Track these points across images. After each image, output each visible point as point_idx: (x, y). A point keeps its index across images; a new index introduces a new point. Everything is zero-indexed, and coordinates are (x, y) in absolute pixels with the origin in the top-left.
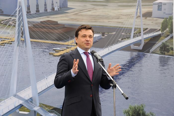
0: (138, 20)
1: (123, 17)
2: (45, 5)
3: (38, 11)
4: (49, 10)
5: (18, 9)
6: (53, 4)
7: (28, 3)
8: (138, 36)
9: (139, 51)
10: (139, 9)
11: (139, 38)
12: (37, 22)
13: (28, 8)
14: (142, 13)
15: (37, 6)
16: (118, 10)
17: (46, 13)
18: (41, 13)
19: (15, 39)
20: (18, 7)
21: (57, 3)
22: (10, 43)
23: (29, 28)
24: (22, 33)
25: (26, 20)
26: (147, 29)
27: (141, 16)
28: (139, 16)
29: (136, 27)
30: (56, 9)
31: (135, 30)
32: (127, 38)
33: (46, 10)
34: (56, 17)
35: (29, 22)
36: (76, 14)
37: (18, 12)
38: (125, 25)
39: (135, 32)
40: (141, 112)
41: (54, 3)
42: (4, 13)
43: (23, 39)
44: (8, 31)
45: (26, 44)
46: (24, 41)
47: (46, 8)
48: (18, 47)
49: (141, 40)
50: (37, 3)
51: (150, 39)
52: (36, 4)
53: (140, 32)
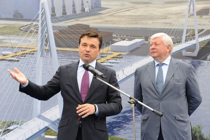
0: (191, 19)
1: (171, 16)
2: (74, 5)
3: (64, 13)
4: (78, 11)
5: (40, 12)
6: (82, 4)
7: (53, 4)
8: (191, 40)
9: (194, 58)
10: (192, 6)
11: (193, 42)
12: (63, 27)
13: (53, 10)
14: (196, 10)
15: (64, 7)
16: (166, 7)
17: (75, 15)
18: (69, 16)
19: (38, 48)
20: (40, 10)
21: (87, 2)
22: (32, 53)
23: (55, 34)
24: (47, 41)
25: (50, 25)
26: (203, 30)
27: (195, 14)
28: (193, 15)
29: (189, 28)
30: (87, 9)
31: (187, 32)
32: (178, 42)
33: (74, 11)
34: (88, 20)
35: (54, 28)
36: (111, 15)
37: (40, 16)
38: (174, 26)
39: (188, 34)
40: (198, 135)
41: (85, 2)
42: (24, 18)
43: (47, 48)
44: (30, 39)
45: (51, 54)
46: (49, 51)
47: (74, 9)
48: (42, 57)
49: (195, 45)
50: (64, 4)
51: (207, 42)
52: (62, 5)
53: (194, 35)
